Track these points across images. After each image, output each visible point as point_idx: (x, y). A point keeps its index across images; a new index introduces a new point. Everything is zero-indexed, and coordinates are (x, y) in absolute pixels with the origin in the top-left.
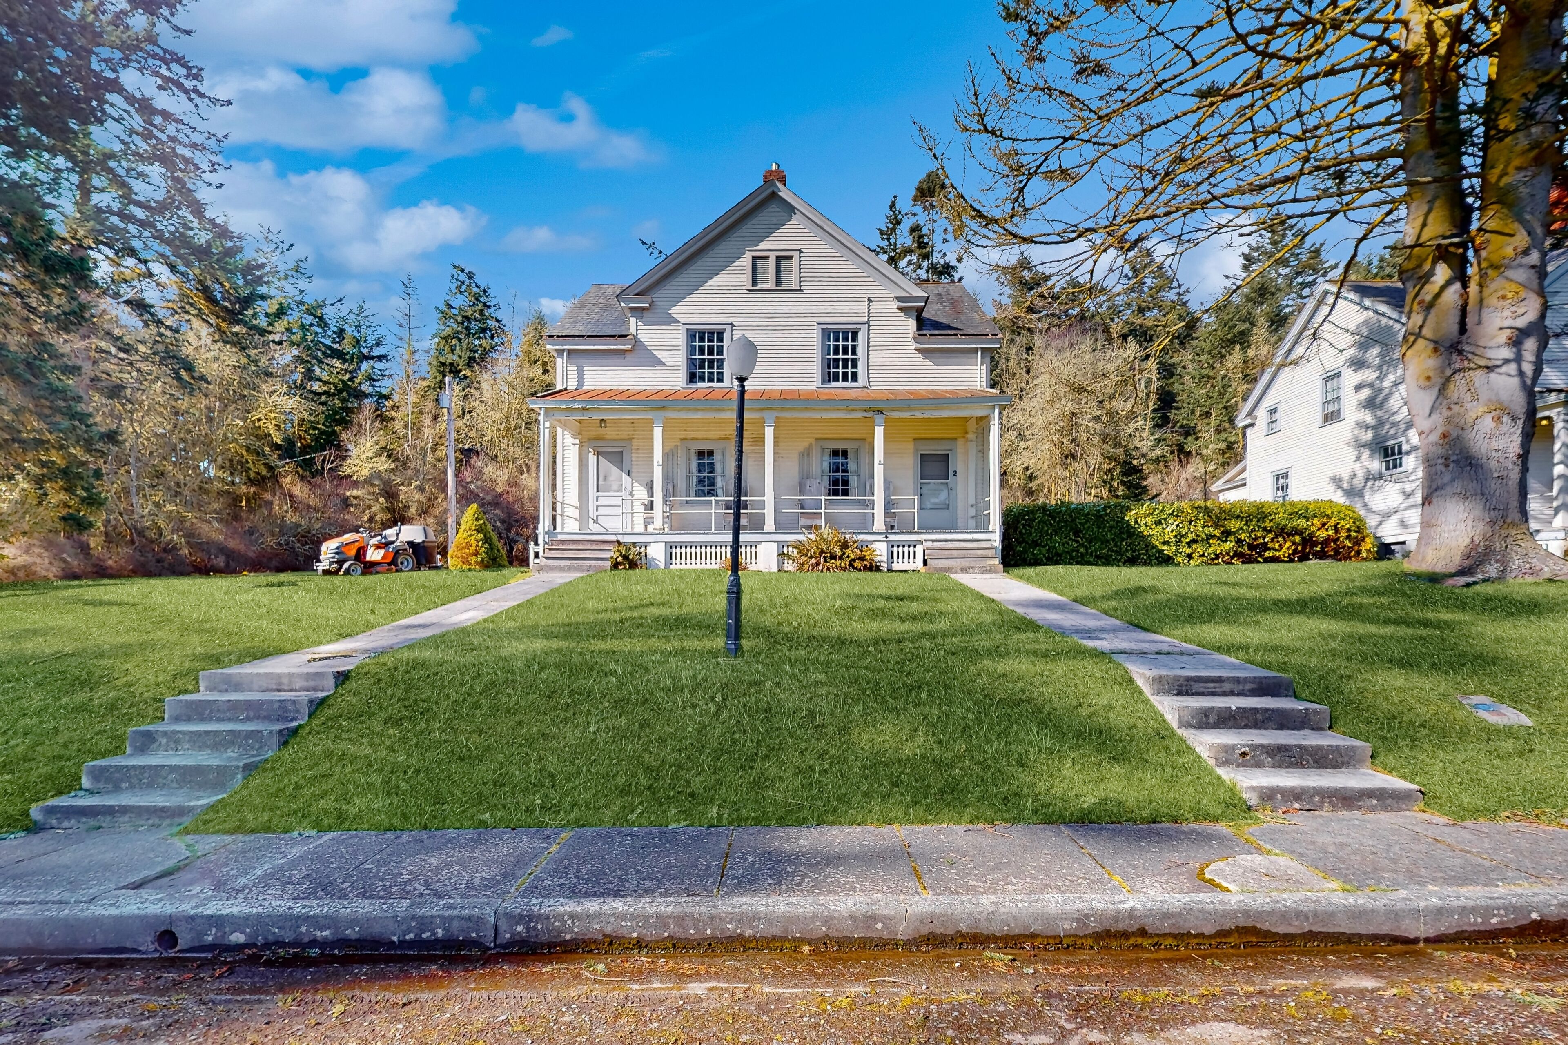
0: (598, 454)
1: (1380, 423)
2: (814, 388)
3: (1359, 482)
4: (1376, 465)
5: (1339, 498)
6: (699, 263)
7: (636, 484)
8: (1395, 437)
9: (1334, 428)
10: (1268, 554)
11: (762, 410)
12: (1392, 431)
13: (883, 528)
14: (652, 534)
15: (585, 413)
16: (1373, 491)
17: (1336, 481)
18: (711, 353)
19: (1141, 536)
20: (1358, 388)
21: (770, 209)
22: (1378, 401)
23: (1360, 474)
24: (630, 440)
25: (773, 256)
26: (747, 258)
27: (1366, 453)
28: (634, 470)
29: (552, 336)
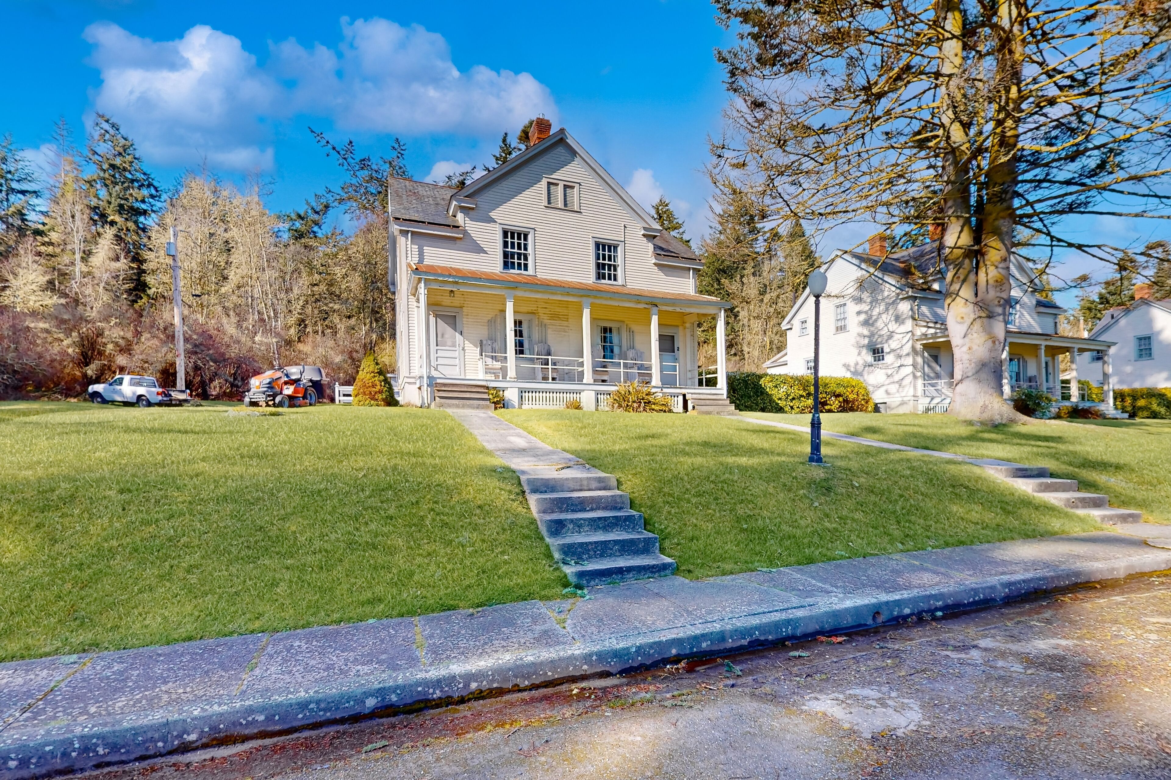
0: (436, 316)
1: (872, 335)
2: (591, 282)
3: (860, 368)
4: (870, 358)
5: (848, 375)
6: (509, 180)
7: (466, 342)
8: (881, 343)
9: (842, 336)
10: (826, 407)
11: (582, 296)
12: (879, 340)
13: (659, 384)
14: (509, 382)
15: (455, 285)
16: (869, 373)
17: (847, 366)
18: (519, 248)
19: (767, 394)
20: (859, 313)
21: (558, 150)
22: (871, 322)
23: (861, 362)
24: (461, 307)
25: (561, 184)
26: (544, 182)
27: (864, 351)
28: (465, 331)
29: (399, 219)
